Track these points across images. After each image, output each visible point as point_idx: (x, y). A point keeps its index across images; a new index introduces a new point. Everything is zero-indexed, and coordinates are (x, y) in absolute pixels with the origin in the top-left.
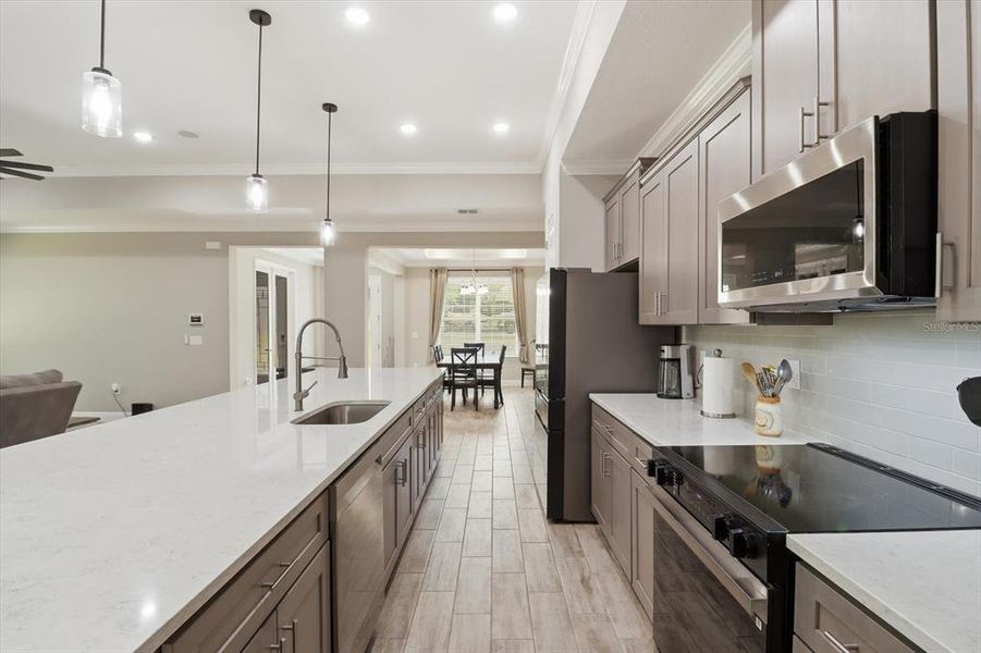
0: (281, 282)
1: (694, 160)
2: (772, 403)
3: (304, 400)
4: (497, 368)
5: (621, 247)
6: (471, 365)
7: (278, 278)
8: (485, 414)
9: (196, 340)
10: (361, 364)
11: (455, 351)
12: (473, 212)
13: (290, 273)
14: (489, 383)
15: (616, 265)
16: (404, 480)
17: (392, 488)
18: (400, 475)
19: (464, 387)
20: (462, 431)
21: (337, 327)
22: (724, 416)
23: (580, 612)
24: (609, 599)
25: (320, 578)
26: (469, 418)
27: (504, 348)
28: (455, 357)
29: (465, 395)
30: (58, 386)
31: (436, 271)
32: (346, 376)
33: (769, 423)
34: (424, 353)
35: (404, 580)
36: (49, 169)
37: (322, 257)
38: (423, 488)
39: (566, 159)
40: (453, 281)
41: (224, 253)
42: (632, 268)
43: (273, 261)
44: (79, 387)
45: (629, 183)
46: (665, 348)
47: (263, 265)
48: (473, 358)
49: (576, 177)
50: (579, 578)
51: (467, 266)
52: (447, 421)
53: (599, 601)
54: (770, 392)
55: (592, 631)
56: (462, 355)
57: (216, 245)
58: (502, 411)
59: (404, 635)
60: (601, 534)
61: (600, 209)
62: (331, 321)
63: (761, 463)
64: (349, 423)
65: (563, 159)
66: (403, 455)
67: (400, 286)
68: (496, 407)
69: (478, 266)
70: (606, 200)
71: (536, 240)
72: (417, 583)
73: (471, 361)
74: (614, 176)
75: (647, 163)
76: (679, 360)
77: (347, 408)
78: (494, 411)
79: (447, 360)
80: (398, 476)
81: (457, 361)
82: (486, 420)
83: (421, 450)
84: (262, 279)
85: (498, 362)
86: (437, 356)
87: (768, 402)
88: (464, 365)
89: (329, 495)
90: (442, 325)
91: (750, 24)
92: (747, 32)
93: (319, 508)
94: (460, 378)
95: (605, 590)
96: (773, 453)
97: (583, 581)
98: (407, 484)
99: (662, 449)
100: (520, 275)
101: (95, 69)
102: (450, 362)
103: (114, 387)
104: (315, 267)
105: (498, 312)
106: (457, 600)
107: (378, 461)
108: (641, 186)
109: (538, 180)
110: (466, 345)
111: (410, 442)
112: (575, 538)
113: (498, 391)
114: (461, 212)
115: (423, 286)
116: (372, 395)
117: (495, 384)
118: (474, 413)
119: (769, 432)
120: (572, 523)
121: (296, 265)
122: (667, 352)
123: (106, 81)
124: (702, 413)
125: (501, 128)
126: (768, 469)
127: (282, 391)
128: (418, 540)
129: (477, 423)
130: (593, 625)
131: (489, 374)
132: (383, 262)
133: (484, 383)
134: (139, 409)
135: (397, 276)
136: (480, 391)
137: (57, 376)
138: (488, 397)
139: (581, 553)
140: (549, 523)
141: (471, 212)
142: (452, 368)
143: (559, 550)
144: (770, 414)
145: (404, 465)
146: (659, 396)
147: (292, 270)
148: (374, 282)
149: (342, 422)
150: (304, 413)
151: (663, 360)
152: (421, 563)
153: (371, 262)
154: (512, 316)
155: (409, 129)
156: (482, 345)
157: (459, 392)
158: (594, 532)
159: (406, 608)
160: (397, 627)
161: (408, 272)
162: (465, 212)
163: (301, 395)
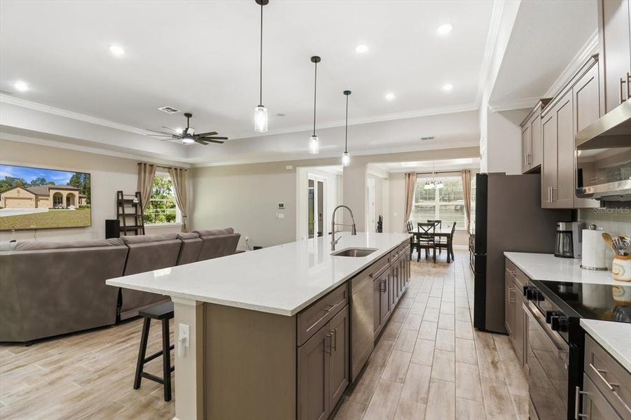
0: (320, 184)
1: (571, 102)
2: (625, 259)
3: (335, 245)
4: (450, 237)
5: (531, 156)
6: (431, 234)
7: (319, 182)
8: (440, 265)
9: (281, 216)
10: (363, 230)
11: (420, 225)
12: (432, 138)
13: (325, 179)
14: (444, 246)
15: (528, 169)
16: (385, 290)
17: (378, 293)
18: (383, 288)
19: (427, 248)
20: (423, 274)
21: (351, 209)
22: (597, 269)
23: (487, 376)
24: (508, 375)
25: (345, 319)
26: (429, 267)
27: (455, 224)
28: (420, 228)
29: (427, 253)
30: (232, 235)
31: (409, 174)
32: (355, 234)
33: (621, 273)
34: (401, 225)
35: (384, 343)
36: (226, 138)
37: (342, 170)
38: (397, 300)
39: (491, 102)
40: (420, 180)
41: (294, 171)
42: (537, 171)
43: (316, 174)
44: (239, 236)
45: (535, 115)
46: (561, 224)
47: (312, 176)
48: (432, 229)
49: (500, 112)
50: (490, 361)
51: (429, 170)
52: (414, 267)
53: (501, 374)
54: (622, 252)
55: (493, 387)
56: (426, 228)
57: (290, 167)
58: (452, 265)
59: (383, 365)
60: (510, 342)
61: (518, 131)
62: (347, 206)
63: (616, 298)
64: (357, 256)
65: (489, 103)
66: (384, 277)
67: (386, 185)
68: (448, 261)
69: (436, 170)
70: (522, 125)
71: (474, 152)
72: (391, 345)
73: (431, 231)
74: (528, 109)
75: (546, 102)
76: (571, 232)
77: (356, 251)
78: (447, 264)
79: (415, 230)
80: (381, 287)
81: (421, 231)
82: (440, 269)
83: (395, 278)
84: (311, 183)
85: (450, 232)
86: (409, 228)
87: (621, 259)
88: (426, 233)
89: (348, 283)
90: (413, 208)
91: (597, 30)
92: (596, 34)
93: (344, 288)
94: (423, 242)
95: (507, 370)
96: (624, 292)
97: (492, 363)
98: (387, 293)
99: (535, 282)
100: (468, 175)
101: (259, 106)
102: (417, 231)
103: (247, 238)
104: (337, 175)
105: (455, 199)
106: (413, 356)
107: (371, 276)
108: (542, 117)
109: (477, 113)
110: (428, 221)
111: (388, 272)
112: (492, 341)
113: (450, 251)
114: (423, 139)
115: (401, 184)
116: (368, 246)
117: (449, 247)
118: (433, 264)
119: (621, 278)
120: (492, 332)
121: (327, 175)
122: (562, 227)
123: (263, 110)
124: (581, 266)
125: (448, 87)
126: (621, 302)
127: (320, 244)
128: (393, 327)
129: (434, 270)
130: (495, 385)
131: (444, 240)
132: (376, 171)
133: (440, 246)
134: (256, 248)
135: (386, 179)
136: (437, 251)
137: (231, 231)
138: (443, 255)
139: (495, 349)
140: (476, 330)
141: (430, 138)
142: (419, 235)
143: (480, 345)
144: (622, 266)
145: (385, 282)
146: (556, 256)
147: (327, 178)
148: (370, 183)
149: (353, 256)
150: (335, 251)
151: (560, 232)
152: (393, 336)
153: (368, 172)
154: (462, 202)
155: (390, 96)
156: (439, 222)
157: (423, 251)
158: (507, 340)
159: (385, 355)
160: (380, 361)
161: (391, 176)
162: (426, 139)
163: (334, 243)
